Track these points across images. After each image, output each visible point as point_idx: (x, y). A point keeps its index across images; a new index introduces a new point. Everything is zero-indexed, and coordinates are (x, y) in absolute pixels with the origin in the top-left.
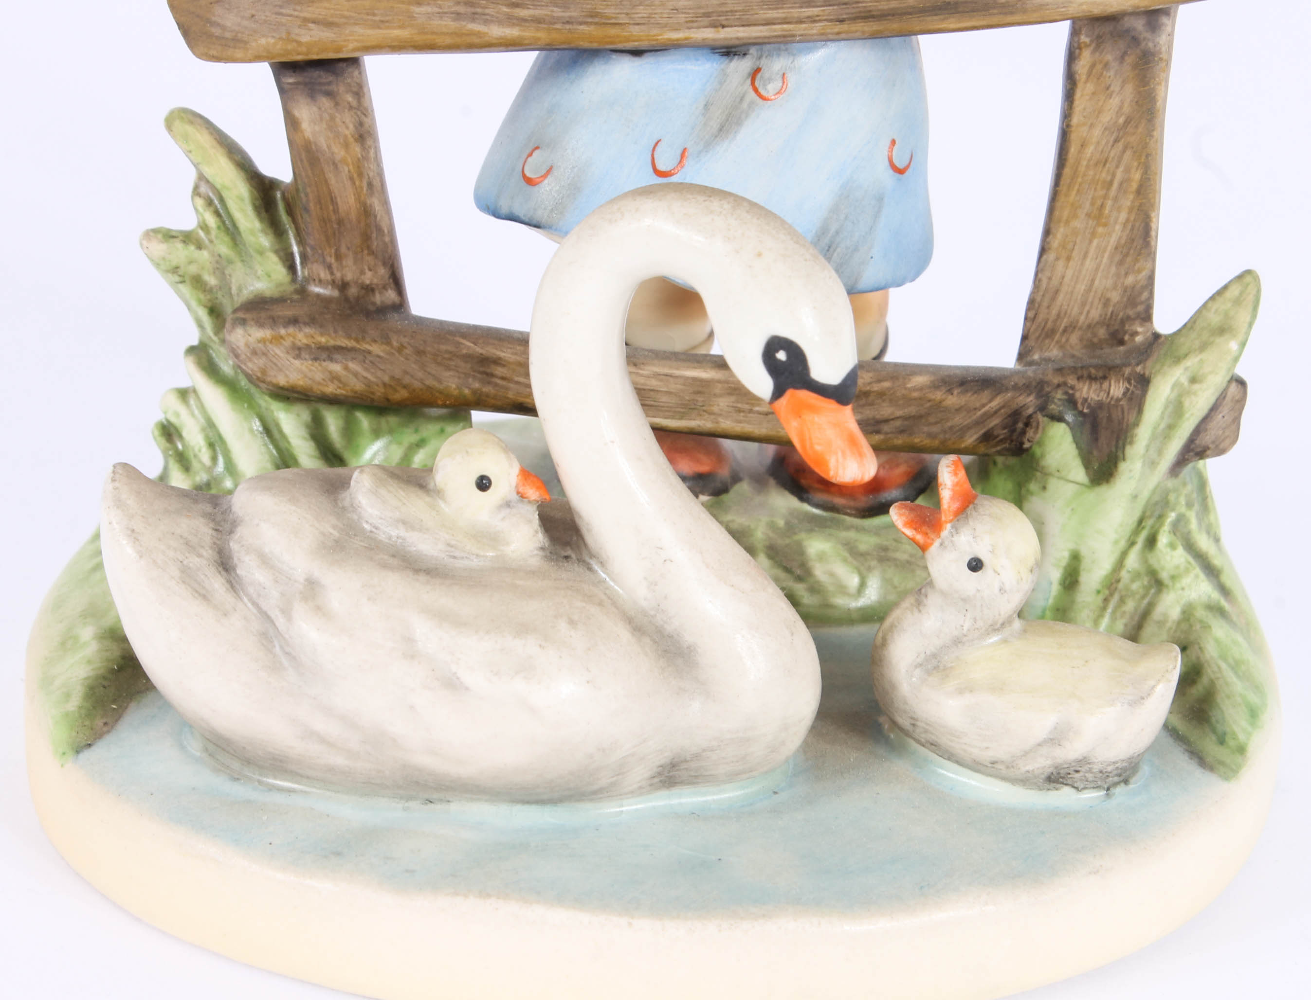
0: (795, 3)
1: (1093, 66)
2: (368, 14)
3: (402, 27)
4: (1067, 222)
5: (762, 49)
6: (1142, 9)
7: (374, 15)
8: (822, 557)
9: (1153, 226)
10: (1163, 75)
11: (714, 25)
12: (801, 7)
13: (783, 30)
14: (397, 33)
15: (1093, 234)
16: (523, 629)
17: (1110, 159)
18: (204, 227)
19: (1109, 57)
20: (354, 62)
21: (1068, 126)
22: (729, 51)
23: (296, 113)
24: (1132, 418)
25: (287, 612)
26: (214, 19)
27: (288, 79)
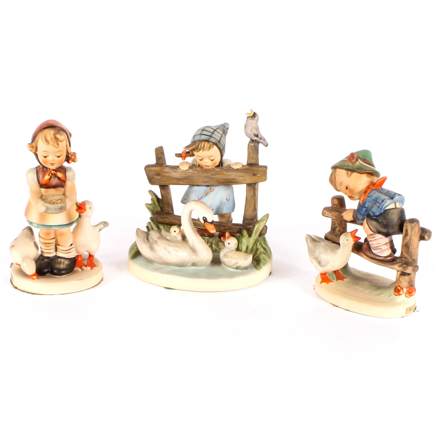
5: (210, 186)
6: (253, 183)
7: (170, 181)
8: (220, 245)
11: (206, 183)
12: (214, 182)
14: (173, 183)
16: (177, 247)
18: (152, 203)
19: (251, 189)
20: (168, 186)
22: (208, 186)
23: (162, 191)
24: (253, 229)
25: (153, 244)
26: (152, 180)
27: (161, 187)
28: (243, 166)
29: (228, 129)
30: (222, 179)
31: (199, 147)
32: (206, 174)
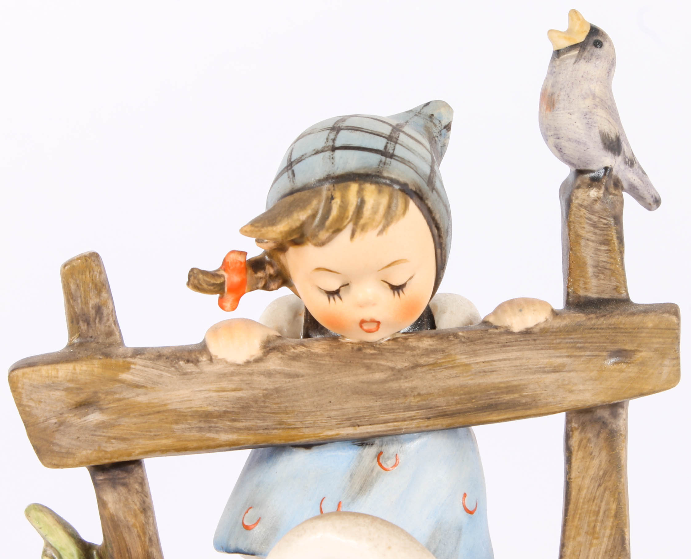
0: (400, 409)
1: (581, 441)
2: (147, 431)
3: (167, 438)
4: (574, 538)
5: (382, 441)
6: (607, 403)
7: (150, 432)
9: (627, 537)
10: (623, 444)
11: (353, 425)
12: (404, 411)
13: (394, 426)
14: (164, 442)
15: (591, 545)
17: (597, 497)
19: (590, 435)
20: (138, 463)
21: (569, 479)
22: (363, 443)
23: (105, 498)
26: (55, 441)
27: (100, 477)
28: (555, 314)
29: (448, 127)
30: (447, 392)
31: (335, 212)
32: (363, 370)
